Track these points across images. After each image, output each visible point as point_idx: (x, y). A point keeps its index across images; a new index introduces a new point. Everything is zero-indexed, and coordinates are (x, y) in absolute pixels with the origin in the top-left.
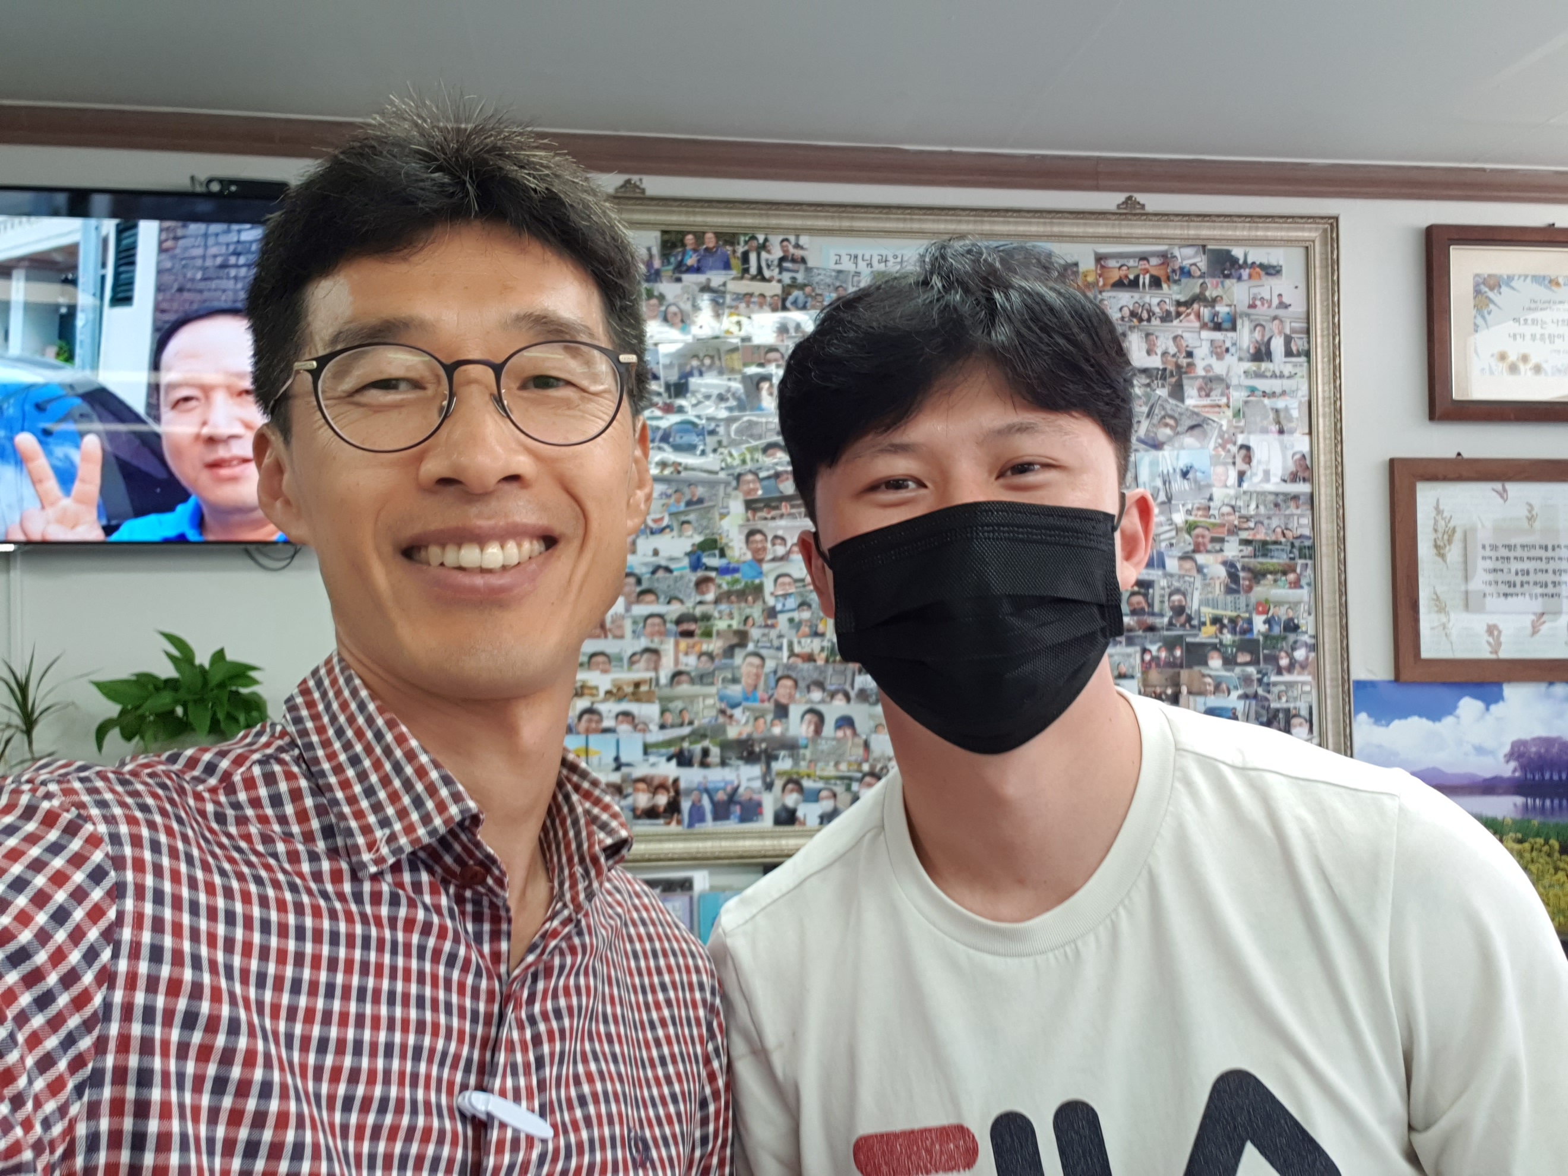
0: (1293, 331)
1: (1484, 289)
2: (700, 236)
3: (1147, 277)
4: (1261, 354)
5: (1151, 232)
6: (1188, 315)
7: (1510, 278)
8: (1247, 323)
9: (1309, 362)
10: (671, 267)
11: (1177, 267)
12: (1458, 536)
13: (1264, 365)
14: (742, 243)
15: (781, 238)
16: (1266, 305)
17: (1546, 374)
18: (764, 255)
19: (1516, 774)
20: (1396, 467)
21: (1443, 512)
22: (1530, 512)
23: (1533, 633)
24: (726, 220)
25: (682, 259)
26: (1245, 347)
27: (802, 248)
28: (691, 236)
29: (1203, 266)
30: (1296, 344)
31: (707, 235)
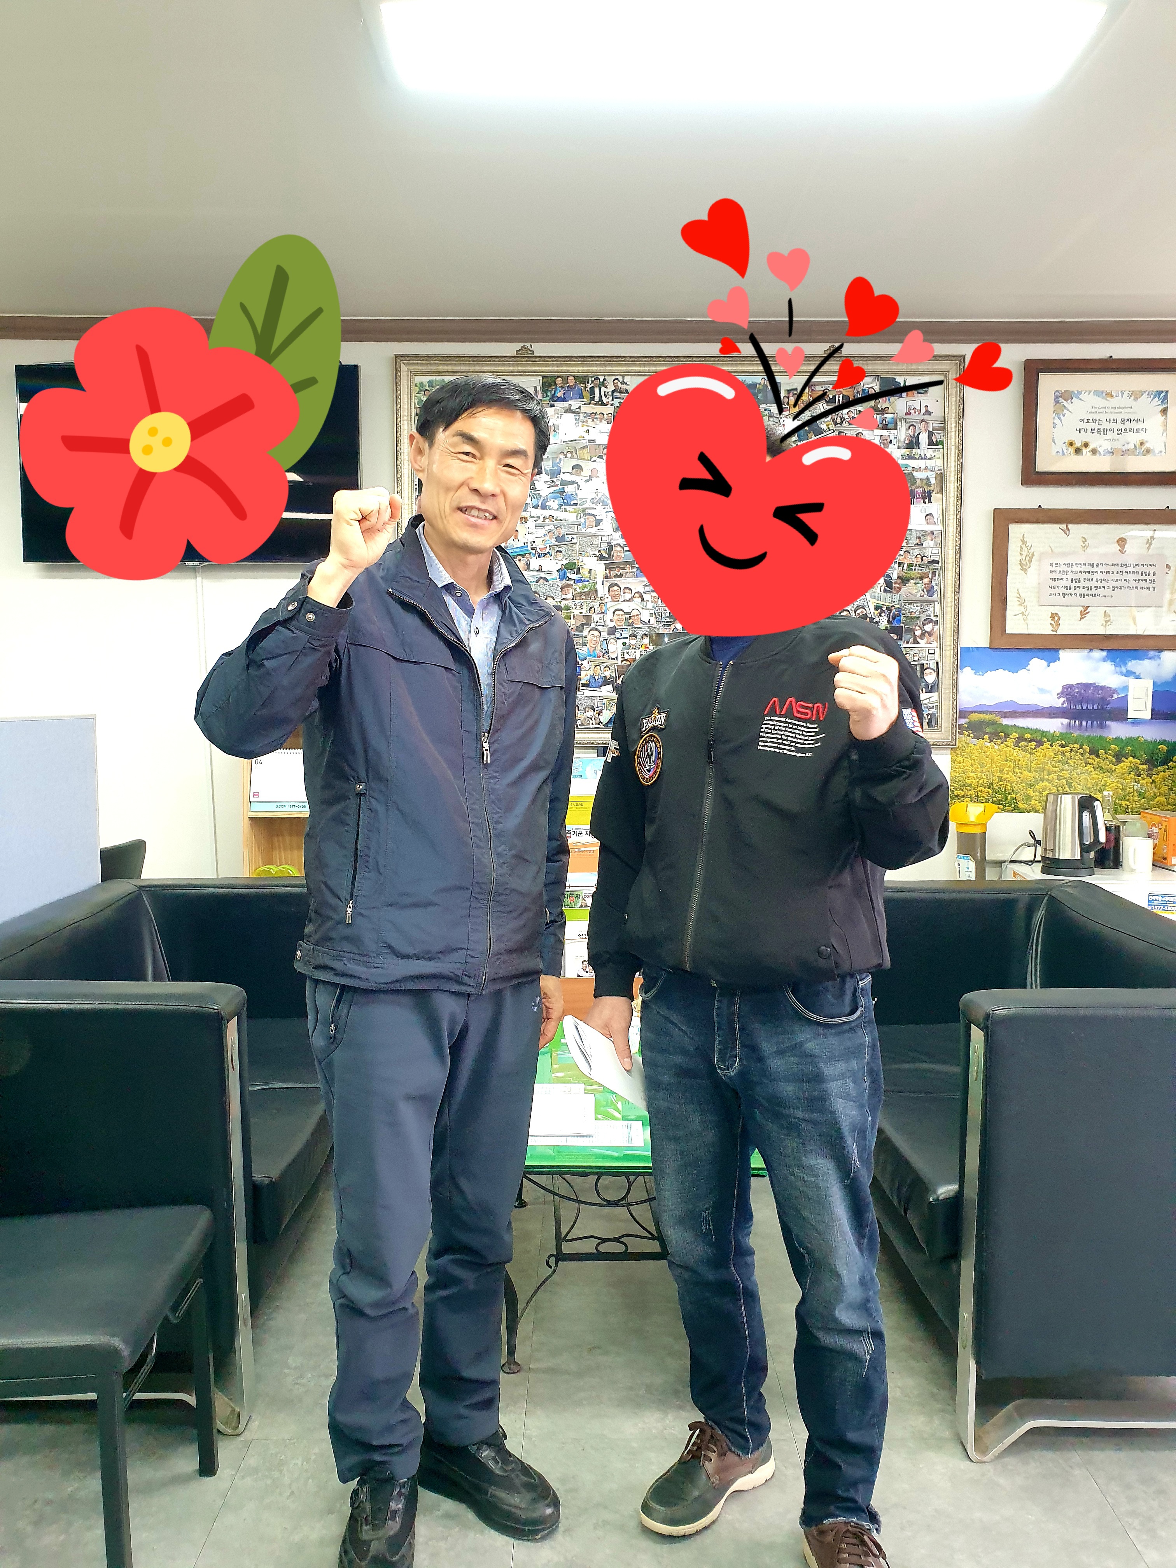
2: (565, 379)
3: (841, 396)
4: (913, 444)
7: (1079, 393)
8: (904, 424)
10: (548, 398)
12: (1035, 559)
14: (590, 382)
15: (614, 378)
16: (917, 413)
17: (1100, 454)
18: (603, 389)
19: (1064, 706)
20: (998, 513)
21: (1027, 543)
22: (1084, 542)
23: (1081, 619)
24: (580, 369)
25: (555, 393)
26: (902, 439)
27: (626, 384)
28: (559, 379)
29: (877, 388)
30: (936, 437)
31: (569, 378)
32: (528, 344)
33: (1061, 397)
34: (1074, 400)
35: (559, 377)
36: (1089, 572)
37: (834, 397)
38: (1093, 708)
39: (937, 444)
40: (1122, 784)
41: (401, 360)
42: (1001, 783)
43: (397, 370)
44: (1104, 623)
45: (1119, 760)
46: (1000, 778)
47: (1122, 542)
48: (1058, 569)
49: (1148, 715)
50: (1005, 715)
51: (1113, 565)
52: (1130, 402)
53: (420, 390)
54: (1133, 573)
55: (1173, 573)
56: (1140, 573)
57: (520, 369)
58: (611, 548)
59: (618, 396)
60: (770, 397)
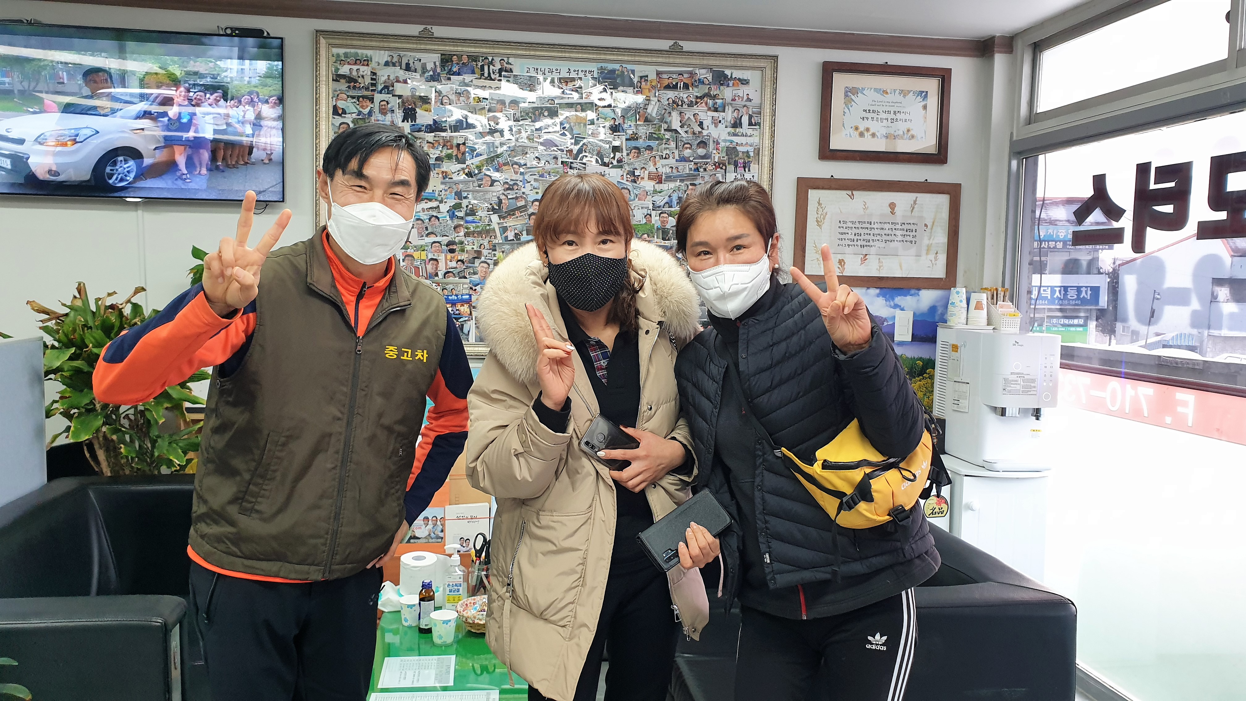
0: (753, 113)
1: (849, 94)
2: (460, 57)
3: (682, 83)
4: (737, 124)
5: (684, 61)
6: (702, 103)
7: (863, 89)
8: (730, 108)
10: (446, 72)
11: (697, 79)
12: (827, 217)
13: (738, 130)
14: (481, 61)
15: (500, 58)
16: (741, 99)
17: (878, 138)
18: (491, 67)
20: (800, 181)
21: (821, 204)
22: (864, 205)
23: (861, 264)
24: (473, 49)
25: (451, 68)
26: (729, 120)
27: (511, 64)
28: (455, 57)
29: (710, 78)
30: (754, 120)
31: (463, 57)
32: (429, 27)
33: (849, 91)
34: (860, 95)
35: (455, 55)
37: (677, 84)
39: (755, 125)
41: (320, 35)
43: (317, 42)
44: (878, 268)
47: (892, 206)
48: (845, 226)
49: (909, 338)
51: (886, 223)
52: (900, 98)
53: (337, 60)
54: (901, 229)
55: (930, 231)
56: (905, 230)
57: (423, 47)
58: (500, 202)
59: (503, 73)
60: (627, 81)
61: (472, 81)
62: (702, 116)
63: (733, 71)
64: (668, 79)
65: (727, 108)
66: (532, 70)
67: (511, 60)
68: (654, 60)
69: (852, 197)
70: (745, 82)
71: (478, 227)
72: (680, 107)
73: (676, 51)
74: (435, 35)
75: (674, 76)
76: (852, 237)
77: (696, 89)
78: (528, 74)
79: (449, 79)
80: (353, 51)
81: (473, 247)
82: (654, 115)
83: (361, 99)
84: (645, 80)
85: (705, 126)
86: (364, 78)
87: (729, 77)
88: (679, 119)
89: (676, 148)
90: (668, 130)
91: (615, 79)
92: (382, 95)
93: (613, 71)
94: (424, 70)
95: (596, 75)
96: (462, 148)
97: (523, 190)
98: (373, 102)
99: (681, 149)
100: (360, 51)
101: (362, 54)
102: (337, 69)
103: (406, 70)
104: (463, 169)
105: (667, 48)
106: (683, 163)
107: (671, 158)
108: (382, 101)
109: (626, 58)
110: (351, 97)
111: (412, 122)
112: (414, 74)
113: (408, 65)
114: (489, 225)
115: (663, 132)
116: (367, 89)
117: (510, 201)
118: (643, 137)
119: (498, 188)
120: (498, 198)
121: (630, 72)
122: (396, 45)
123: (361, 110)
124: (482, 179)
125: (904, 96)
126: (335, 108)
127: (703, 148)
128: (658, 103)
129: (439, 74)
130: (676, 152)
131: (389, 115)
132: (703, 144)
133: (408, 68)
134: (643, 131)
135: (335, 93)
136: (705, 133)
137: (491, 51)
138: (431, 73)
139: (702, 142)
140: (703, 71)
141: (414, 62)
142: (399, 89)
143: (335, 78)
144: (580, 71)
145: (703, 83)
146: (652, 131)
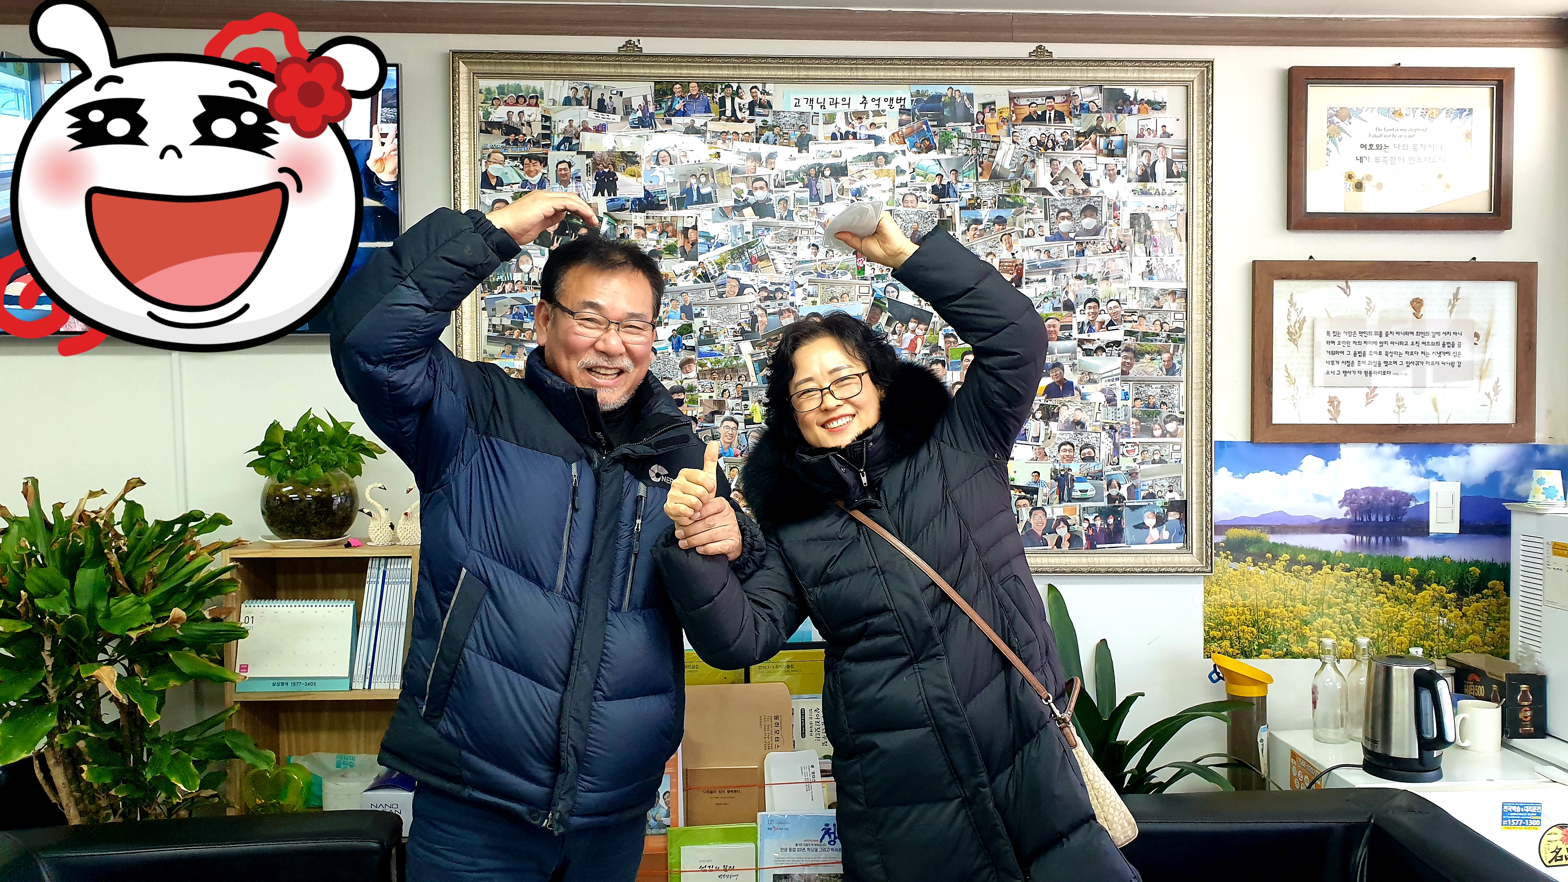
0: (1174, 156)
2: (685, 86)
3: (1053, 112)
4: (1147, 175)
5: (1055, 75)
7: (1359, 110)
8: (1135, 149)
9: (1187, 181)
10: (663, 111)
11: (1077, 104)
12: (1307, 326)
13: (1149, 185)
14: (719, 91)
15: (752, 85)
16: (1152, 135)
17: (1387, 190)
18: (737, 100)
19: (1348, 517)
20: (1257, 268)
21: (1295, 304)
22: (1368, 304)
23: (1367, 404)
24: (706, 72)
25: (672, 105)
26: (1134, 170)
27: (768, 94)
28: (678, 86)
29: (1100, 103)
30: (1177, 167)
31: (691, 85)
32: (634, 39)
33: (1336, 116)
34: (1353, 120)
35: (677, 83)
36: (1375, 343)
37: (1044, 113)
38: (1384, 519)
39: (1179, 176)
40: (1424, 620)
41: (460, 59)
42: (1269, 619)
43: (455, 72)
44: (1397, 409)
45: (1419, 588)
46: (1267, 615)
47: (1417, 304)
48: (1336, 339)
49: (1455, 528)
50: (1273, 530)
51: (1406, 333)
52: (1424, 122)
53: (486, 99)
54: (1433, 344)
55: (1484, 343)
56: (1441, 343)
57: (625, 71)
58: (754, 319)
59: (757, 110)
60: (960, 112)
61: (705, 125)
62: (1088, 164)
63: (1137, 88)
64: (1029, 105)
65: (1129, 149)
66: (803, 102)
67: (769, 87)
68: (1005, 75)
69: (1346, 291)
70: (1157, 106)
71: (719, 362)
72: (1050, 151)
73: (1041, 58)
74: (645, 51)
75: (1040, 101)
76: (1351, 358)
77: (1076, 121)
78: (798, 109)
79: (669, 122)
80: (512, 82)
81: (711, 394)
82: (1007, 166)
83: (526, 161)
84: (991, 110)
85: (1093, 181)
86: (530, 126)
87: (1131, 99)
88: (1049, 170)
89: (1046, 219)
90: (1032, 189)
91: (941, 110)
92: (561, 152)
93: (937, 98)
94: (628, 109)
95: (908, 105)
96: (691, 234)
97: (791, 299)
98: (546, 165)
99: (1054, 220)
100: (523, 83)
101: (528, 88)
102: (487, 114)
103: (598, 110)
104: (694, 269)
105: (1025, 55)
106: (1058, 243)
107: (1037, 235)
108: (560, 163)
109: (958, 74)
110: (510, 158)
111: (610, 195)
112: (611, 116)
113: (601, 101)
114: (736, 358)
115: (1022, 193)
116: (536, 143)
117: (771, 317)
118: (989, 202)
119: (750, 297)
120: (751, 313)
121: (965, 98)
122: (582, 70)
123: (527, 178)
124: (724, 285)
125: (1431, 118)
126: (485, 176)
127: (1091, 216)
128: (1013, 146)
129: (652, 115)
130: (1046, 225)
131: (573, 184)
132: (1091, 210)
133: (602, 107)
134: (989, 192)
135: (484, 151)
136: (1093, 192)
137: (737, 73)
138: (639, 114)
139: (1088, 207)
140: (1088, 91)
141: (611, 97)
142: (588, 141)
143: (484, 128)
144: (882, 100)
145: (1088, 110)
146: (1004, 193)
